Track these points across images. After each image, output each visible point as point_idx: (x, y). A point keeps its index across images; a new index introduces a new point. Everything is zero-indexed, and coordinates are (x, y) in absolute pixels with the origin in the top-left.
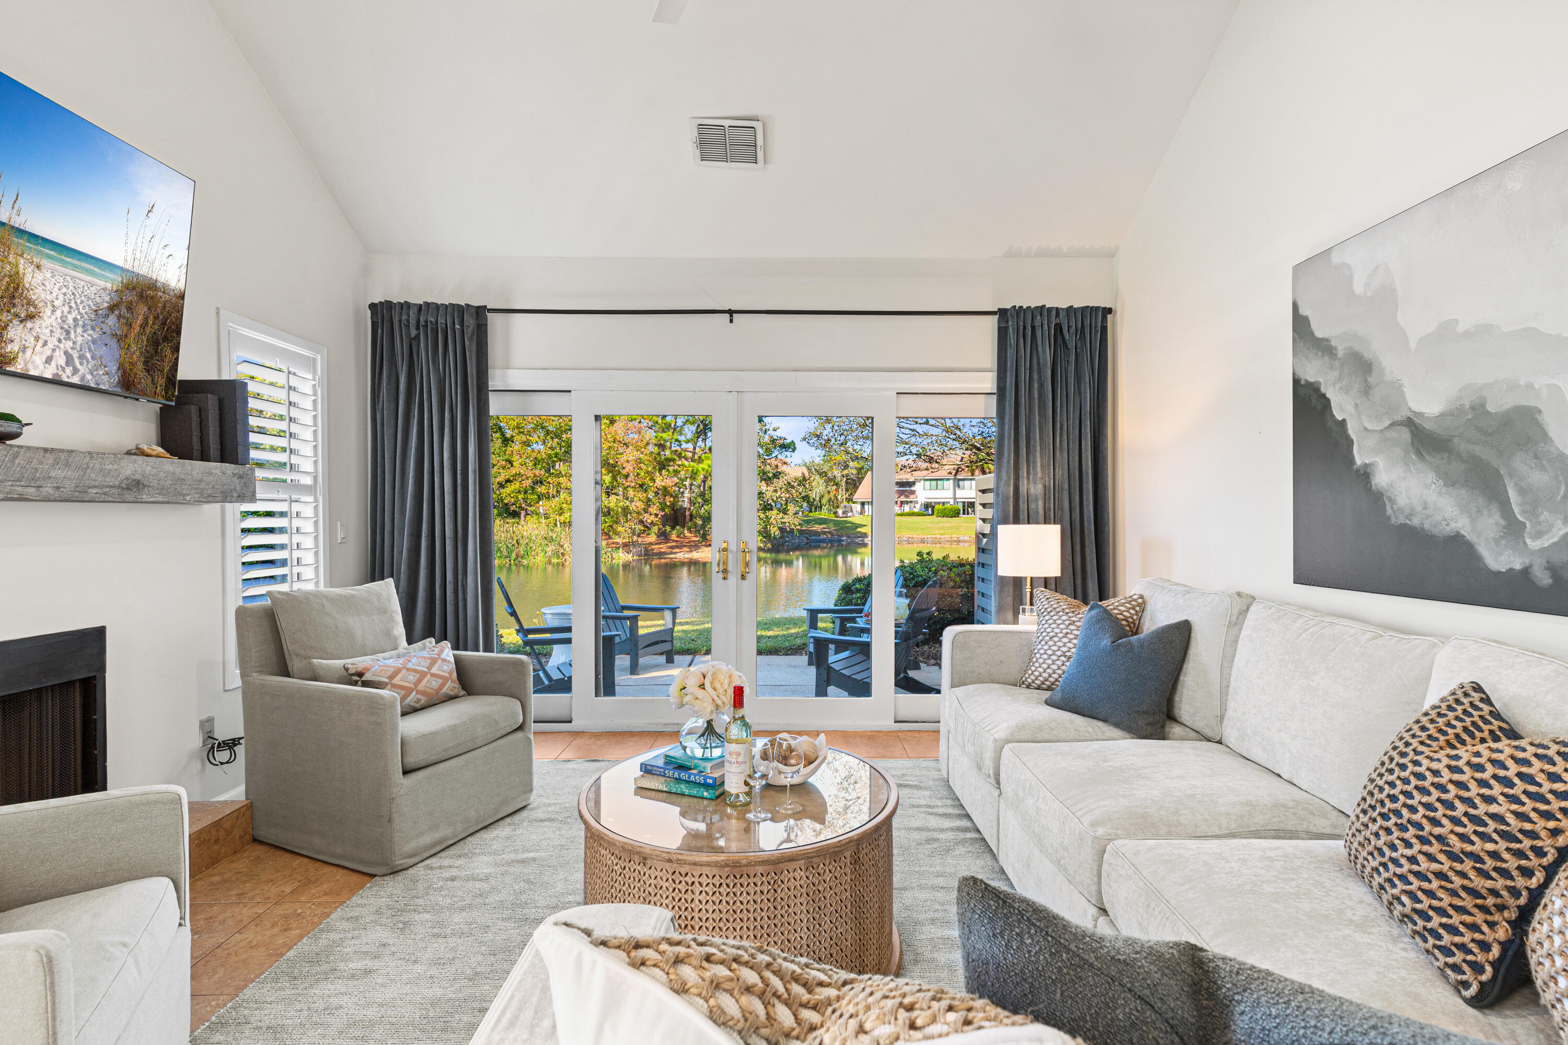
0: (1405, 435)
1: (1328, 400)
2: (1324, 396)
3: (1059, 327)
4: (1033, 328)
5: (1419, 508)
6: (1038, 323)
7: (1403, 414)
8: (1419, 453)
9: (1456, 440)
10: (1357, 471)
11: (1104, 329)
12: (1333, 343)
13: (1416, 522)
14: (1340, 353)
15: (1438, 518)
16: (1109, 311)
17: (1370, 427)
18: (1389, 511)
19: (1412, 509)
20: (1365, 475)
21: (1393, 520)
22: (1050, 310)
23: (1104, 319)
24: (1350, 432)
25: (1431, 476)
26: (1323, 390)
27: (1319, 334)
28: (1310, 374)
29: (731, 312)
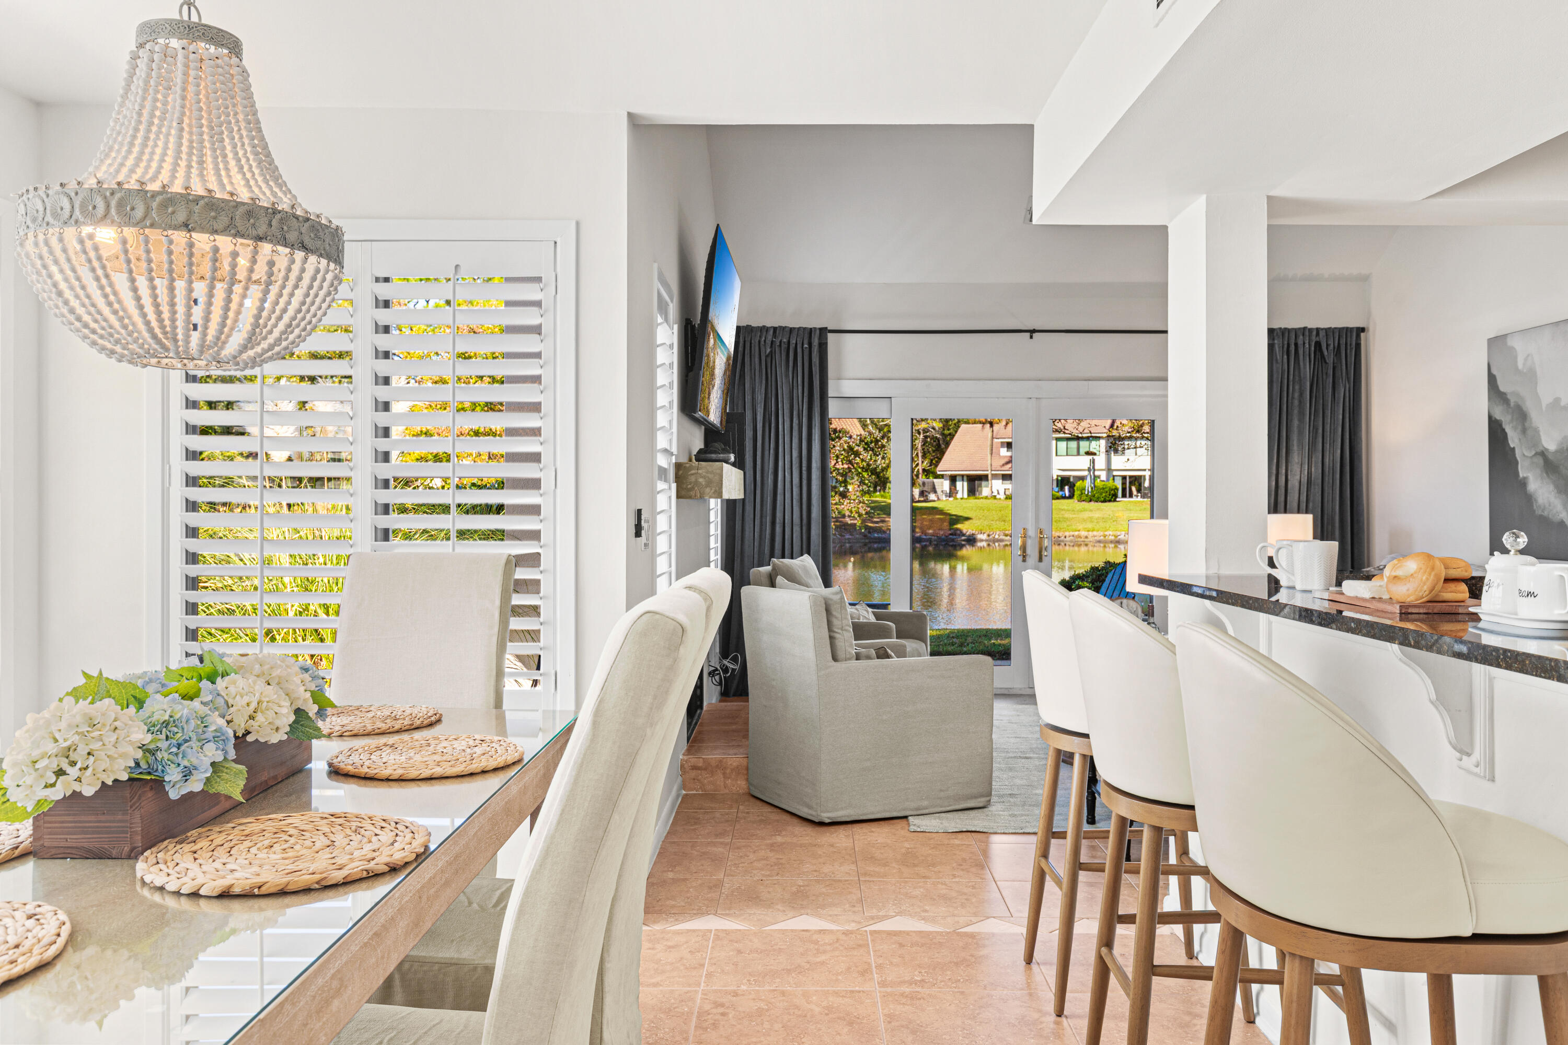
0: (1540, 461)
1: (1506, 434)
2: (1504, 430)
3: (1318, 344)
4: (1296, 345)
5: (1547, 506)
6: (1300, 342)
7: (1539, 449)
8: (1547, 473)
9: (1561, 467)
10: (1520, 481)
11: (1358, 345)
12: (1509, 397)
13: (1546, 514)
14: (1512, 404)
15: (1554, 511)
16: (1363, 330)
17: (1526, 454)
18: (1535, 507)
19: (1545, 506)
20: (1523, 484)
21: (1537, 512)
22: (1310, 330)
23: (1358, 337)
24: (1517, 456)
25: (1551, 487)
26: (1504, 426)
27: (1502, 389)
28: (1498, 415)
29: (1032, 332)
